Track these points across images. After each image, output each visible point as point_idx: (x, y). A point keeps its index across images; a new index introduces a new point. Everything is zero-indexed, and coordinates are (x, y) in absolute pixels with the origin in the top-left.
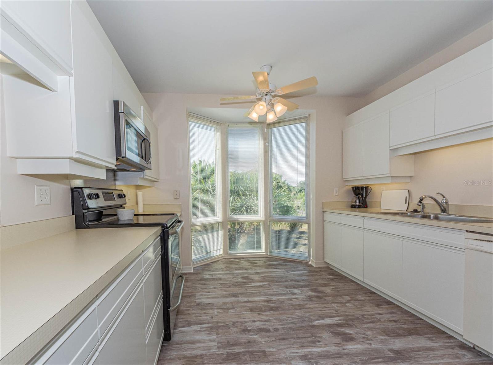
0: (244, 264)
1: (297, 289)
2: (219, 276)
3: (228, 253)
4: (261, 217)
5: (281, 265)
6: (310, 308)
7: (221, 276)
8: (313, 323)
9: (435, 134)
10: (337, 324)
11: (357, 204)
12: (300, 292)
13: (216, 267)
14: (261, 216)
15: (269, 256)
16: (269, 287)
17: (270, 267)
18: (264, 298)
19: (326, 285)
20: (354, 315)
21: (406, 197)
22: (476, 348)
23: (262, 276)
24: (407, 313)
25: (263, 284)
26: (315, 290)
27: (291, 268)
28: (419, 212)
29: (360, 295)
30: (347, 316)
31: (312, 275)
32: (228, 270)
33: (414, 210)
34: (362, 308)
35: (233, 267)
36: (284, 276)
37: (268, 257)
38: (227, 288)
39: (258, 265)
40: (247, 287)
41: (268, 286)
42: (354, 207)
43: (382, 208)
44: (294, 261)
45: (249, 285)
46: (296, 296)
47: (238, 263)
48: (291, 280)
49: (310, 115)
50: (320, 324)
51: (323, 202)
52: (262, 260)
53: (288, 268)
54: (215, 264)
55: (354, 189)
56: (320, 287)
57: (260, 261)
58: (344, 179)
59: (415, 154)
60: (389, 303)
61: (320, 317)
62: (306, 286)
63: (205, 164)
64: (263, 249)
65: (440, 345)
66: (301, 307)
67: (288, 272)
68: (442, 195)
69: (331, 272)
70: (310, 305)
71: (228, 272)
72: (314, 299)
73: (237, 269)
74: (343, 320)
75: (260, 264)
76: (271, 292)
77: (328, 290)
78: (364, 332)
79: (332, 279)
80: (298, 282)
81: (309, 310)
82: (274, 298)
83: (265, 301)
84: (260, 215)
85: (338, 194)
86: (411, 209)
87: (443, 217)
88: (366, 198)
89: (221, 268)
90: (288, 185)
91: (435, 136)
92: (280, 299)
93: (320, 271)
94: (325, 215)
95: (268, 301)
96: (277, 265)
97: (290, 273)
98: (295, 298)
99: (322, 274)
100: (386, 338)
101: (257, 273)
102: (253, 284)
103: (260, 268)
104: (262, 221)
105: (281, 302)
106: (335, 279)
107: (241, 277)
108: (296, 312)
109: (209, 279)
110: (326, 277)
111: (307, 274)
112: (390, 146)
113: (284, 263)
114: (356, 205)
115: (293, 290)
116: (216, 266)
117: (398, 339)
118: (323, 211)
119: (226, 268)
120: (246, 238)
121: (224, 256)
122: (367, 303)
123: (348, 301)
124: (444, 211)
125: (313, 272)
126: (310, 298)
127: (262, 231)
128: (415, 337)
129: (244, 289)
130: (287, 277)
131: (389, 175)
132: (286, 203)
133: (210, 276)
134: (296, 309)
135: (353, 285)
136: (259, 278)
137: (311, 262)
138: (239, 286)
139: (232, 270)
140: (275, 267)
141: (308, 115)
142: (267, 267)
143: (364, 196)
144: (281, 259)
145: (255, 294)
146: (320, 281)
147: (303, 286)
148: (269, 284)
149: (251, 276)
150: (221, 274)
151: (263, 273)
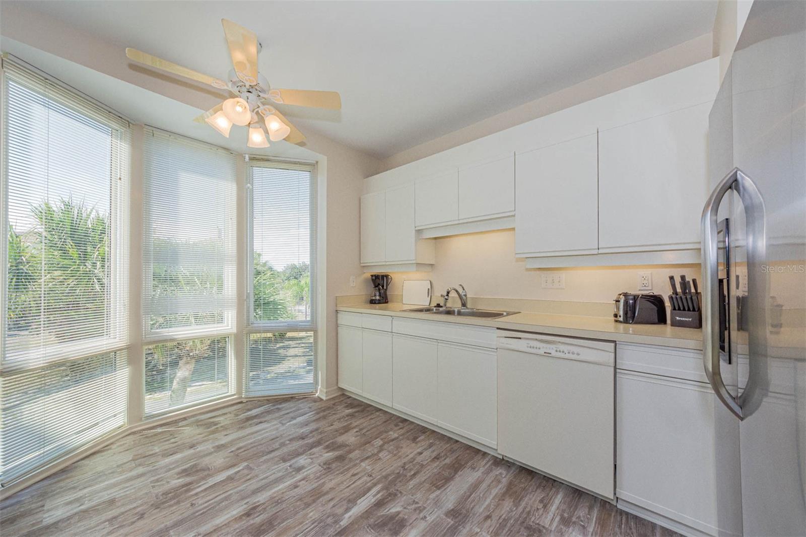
0: (188, 432)
1: (304, 456)
2: (106, 496)
3: (141, 418)
4: (230, 327)
5: (268, 412)
6: (330, 489)
7: (115, 493)
8: (342, 523)
9: (458, 217)
10: (377, 504)
11: (378, 298)
12: (310, 460)
13: (100, 469)
14: (230, 325)
15: (245, 400)
16: (248, 475)
17: (248, 423)
18: (239, 510)
19: (346, 429)
20: (393, 473)
21: (429, 289)
22: (505, 458)
23: (232, 452)
24: (443, 438)
25: (236, 469)
26: (331, 447)
27: (288, 413)
28: (442, 307)
29: (391, 429)
30: (386, 477)
31: (324, 417)
32: (140, 465)
33: (437, 304)
34: (399, 452)
35: (157, 449)
36: (278, 435)
37: (241, 402)
38: (133, 523)
39: (222, 427)
40: (196, 494)
41: (246, 472)
42: (374, 302)
43: (404, 302)
44: (292, 398)
45: (200, 486)
46: (304, 473)
47: (172, 434)
48: (291, 440)
49: (317, 162)
50: (353, 518)
51: (336, 297)
52: (230, 413)
53: (284, 415)
54: (97, 459)
55: (374, 278)
56: (340, 435)
57: (226, 416)
58: (363, 263)
59: (436, 238)
60: (424, 430)
61: (349, 501)
62: (318, 443)
63: (84, 215)
64: (232, 389)
65: (482, 471)
66: (316, 495)
67: (283, 424)
68: (463, 287)
69: (349, 402)
70: (331, 482)
71: (141, 470)
72: (334, 465)
73: (166, 454)
74: (382, 489)
75: (226, 423)
76: (254, 485)
77: (350, 438)
78: (412, 497)
79: (352, 416)
80: (303, 439)
81: (329, 496)
82: (262, 498)
83: (240, 518)
84: (225, 324)
85: (354, 285)
86: (434, 304)
87: (464, 312)
88: (386, 290)
89: (118, 466)
90: (271, 269)
91: (459, 220)
92: (275, 495)
93: (334, 404)
94: (339, 315)
95: (248, 514)
96: (262, 413)
97: (288, 424)
98: (303, 479)
99: (338, 410)
100: (437, 493)
101: (220, 448)
102: (211, 481)
103: (226, 433)
104: (231, 334)
105: (278, 503)
106: (357, 414)
107: (179, 473)
108: (307, 514)
109: (69, 518)
110: (343, 414)
111: (315, 418)
112: (416, 225)
113: (274, 406)
114: (376, 300)
115: (295, 462)
116: (99, 464)
117: (448, 487)
118: (337, 311)
119: (133, 460)
120: (192, 366)
121: (131, 428)
122: (402, 442)
123: (381, 448)
124: (464, 305)
125: (324, 411)
126: (327, 467)
127: (231, 353)
128: (461, 473)
129: (187, 504)
130: (283, 436)
131: (414, 262)
132: (272, 297)
133: (70, 507)
134: (308, 505)
135: (379, 416)
136: (224, 459)
137: (318, 393)
138: (172, 502)
139: (152, 460)
140: (259, 420)
141: (315, 162)
142: (241, 426)
143: (385, 288)
144: (268, 400)
145: (218, 507)
146: (337, 425)
147: (312, 446)
148: (248, 467)
149: (206, 461)
150: (114, 485)
151: (232, 443)
